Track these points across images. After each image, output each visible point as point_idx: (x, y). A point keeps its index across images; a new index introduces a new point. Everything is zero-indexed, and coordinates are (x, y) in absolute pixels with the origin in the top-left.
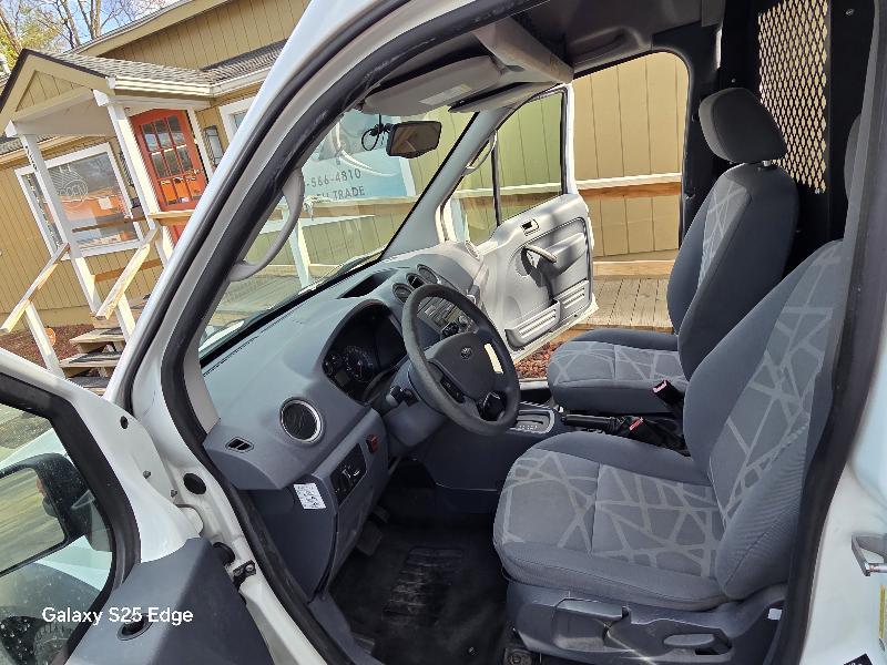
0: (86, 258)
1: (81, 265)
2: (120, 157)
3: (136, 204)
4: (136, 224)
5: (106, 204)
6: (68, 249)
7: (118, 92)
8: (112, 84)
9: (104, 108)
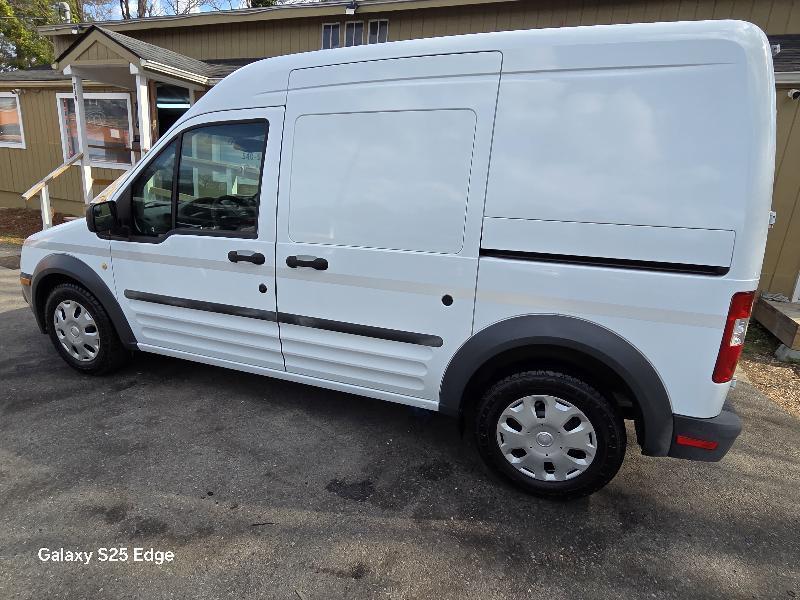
0: (92, 168)
1: (87, 171)
2: (135, 106)
3: (137, 139)
4: (132, 153)
5: (115, 134)
6: (81, 157)
7: (146, 69)
8: (143, 63)
9: (134, 76)
